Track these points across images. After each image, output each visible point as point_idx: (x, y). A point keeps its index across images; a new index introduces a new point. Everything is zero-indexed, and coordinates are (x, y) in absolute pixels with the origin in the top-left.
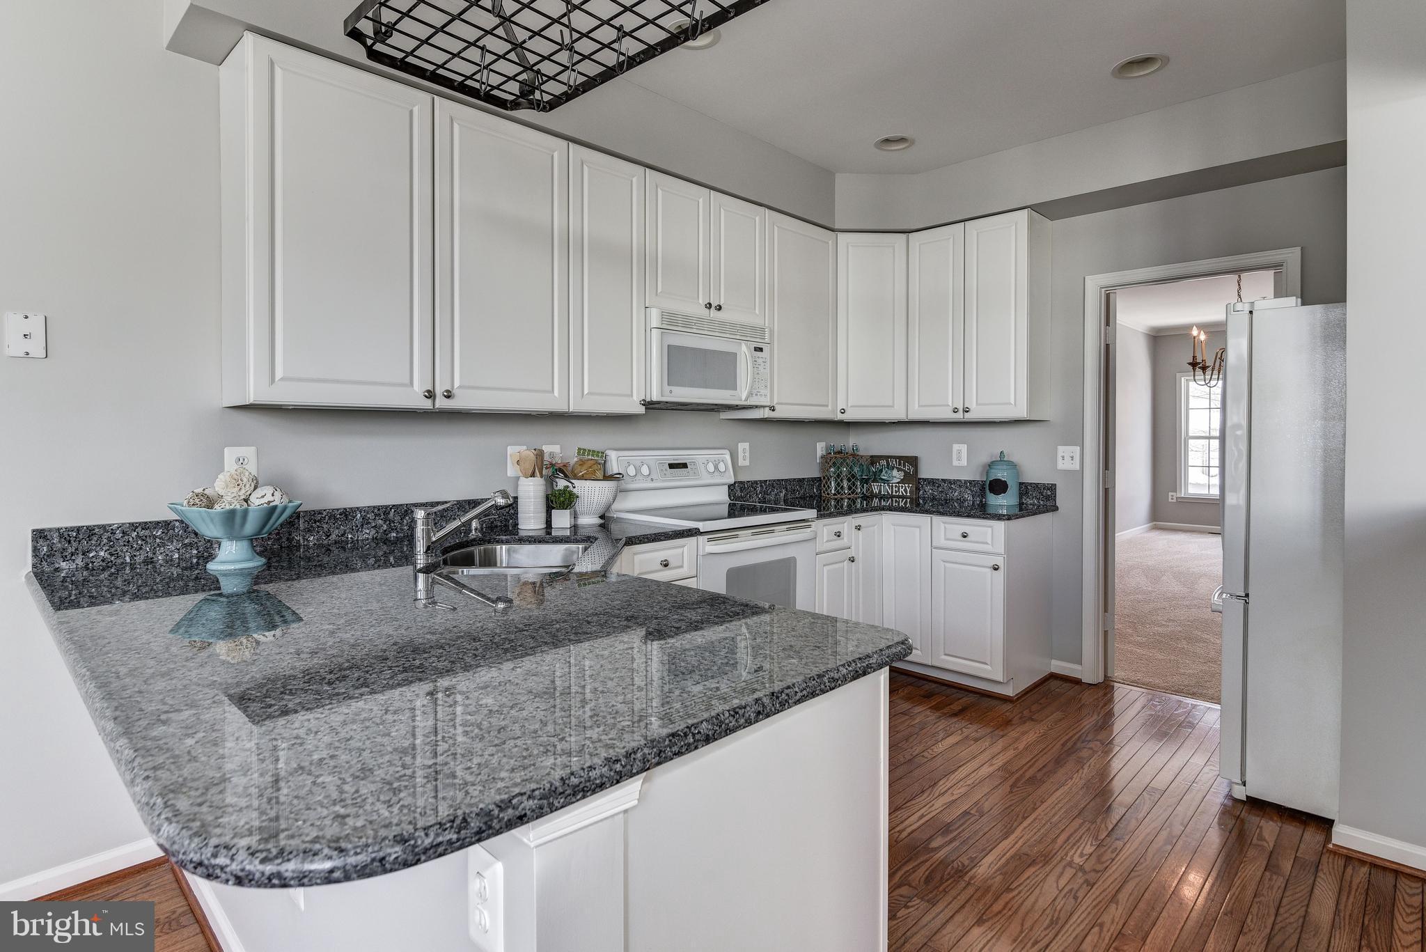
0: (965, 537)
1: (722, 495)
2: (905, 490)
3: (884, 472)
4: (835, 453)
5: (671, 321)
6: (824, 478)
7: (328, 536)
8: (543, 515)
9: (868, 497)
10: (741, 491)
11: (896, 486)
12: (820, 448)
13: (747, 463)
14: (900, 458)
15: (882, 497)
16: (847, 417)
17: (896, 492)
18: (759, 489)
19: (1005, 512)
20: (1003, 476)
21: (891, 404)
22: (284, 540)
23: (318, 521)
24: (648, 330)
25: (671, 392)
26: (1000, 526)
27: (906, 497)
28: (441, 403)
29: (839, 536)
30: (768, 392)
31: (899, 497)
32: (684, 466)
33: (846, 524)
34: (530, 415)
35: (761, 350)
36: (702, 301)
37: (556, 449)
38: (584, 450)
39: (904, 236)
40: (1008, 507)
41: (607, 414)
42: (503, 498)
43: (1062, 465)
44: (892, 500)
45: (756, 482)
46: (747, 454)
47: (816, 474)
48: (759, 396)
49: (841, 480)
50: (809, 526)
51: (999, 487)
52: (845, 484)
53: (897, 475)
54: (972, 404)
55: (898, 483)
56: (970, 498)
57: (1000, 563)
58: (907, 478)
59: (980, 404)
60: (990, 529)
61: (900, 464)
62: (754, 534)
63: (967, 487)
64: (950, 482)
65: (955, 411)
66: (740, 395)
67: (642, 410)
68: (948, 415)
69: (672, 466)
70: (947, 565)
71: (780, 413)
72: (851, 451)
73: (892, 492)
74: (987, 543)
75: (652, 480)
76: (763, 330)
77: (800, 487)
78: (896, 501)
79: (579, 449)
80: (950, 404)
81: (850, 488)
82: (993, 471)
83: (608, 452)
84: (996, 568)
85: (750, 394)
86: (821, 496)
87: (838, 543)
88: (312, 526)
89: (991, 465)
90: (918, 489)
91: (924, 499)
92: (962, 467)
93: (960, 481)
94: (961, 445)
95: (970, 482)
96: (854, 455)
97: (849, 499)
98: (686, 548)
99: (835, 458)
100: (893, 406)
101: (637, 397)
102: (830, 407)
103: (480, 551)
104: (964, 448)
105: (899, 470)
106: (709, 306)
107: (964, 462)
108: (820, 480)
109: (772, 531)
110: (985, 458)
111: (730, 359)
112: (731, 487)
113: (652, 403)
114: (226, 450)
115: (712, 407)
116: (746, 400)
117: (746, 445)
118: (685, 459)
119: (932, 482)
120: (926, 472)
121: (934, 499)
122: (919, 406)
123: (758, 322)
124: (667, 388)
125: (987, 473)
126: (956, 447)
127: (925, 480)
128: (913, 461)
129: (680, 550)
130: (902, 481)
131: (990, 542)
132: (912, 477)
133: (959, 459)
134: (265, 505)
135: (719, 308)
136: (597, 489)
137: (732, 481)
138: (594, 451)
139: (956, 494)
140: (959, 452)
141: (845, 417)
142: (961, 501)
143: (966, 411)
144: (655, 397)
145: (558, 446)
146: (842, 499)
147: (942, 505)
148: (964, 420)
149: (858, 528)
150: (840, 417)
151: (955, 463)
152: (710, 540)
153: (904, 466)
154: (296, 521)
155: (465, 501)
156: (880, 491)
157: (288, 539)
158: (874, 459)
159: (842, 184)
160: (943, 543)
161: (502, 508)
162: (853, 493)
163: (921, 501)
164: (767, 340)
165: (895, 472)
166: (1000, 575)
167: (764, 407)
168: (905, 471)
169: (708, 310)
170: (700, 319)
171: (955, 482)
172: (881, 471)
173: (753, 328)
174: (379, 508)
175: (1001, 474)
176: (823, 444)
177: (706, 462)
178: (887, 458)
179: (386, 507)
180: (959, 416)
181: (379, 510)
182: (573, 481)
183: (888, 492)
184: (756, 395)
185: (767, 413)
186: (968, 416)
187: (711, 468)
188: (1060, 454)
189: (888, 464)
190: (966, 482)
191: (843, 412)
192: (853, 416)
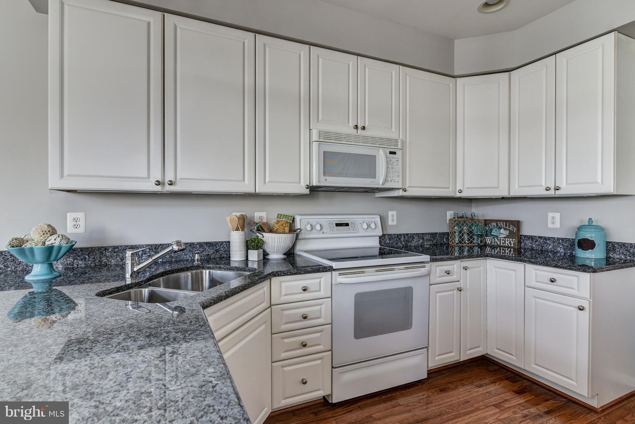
0: (552, 282)
1: (375, 243)
2: (512, 242)
3: (494, 230)
4: (458, 218)
5: (325, 137)
6: (451, 233)
7: (122, 260)
8: (243, 253)
9: (483, 246)
10: (390, 240)
11: (503, 240)
12: (450, 214)
13: (395, 223)
14: (506, 221)
15: (493, 247)
16: (464, 195)
17: (503, 243)
18: (402, 239)
19: (593, 264)
20: (591, 237)
21: (496, 186)
22: (97, 261)
23: (116, 252)
24: (311, 143)
25: (326, 180)
26: (585, 277)
27: (511, 248)
28: (168, 188)
29: (448, 274)
30: (400, 179)
31: (505, 247)
32: (347, 225)
33: (455, 266)
34: (232, 194)
35: (394, 153)
36: (352, 124)
37: (264, 214)
38: (281, 215)
39: (507, 74)
40: (596, 260)
41: (285, 194)
42: (177, 245)
44: (500, 249)
45: (401, 235)
46: (395, 218)
47: (445, 229)
48: (393, 182)
49: (463, 235)
50: (424, 267)
51: (587, 244)
52: (466, 237)
53: (503, 233)
54: (562, 184)
55: (505, 238)
56: (562, 250)
57: (585, 304)
58: (511, 235)
59: (570, 184)
60: (576, 278)
61: (506, 226)
62: (377, 271)
63: (559, 243)
64: (545, 238)
65: (548, 189)
66: (379, 182)
67: (307, 191)
68: (542, 192)
69: (337, 225)
70: (537, 300)
71: (411, 192)
72: (469, 216)
73: (500, 243)
74: (573, 289)
75: (323, 233)
76: (396, 141)
77: (434, 238)
78: (503, 249)
79: (278, 214)
80: (543, 184)
81: (469, 240)
82: (581, 232)
83: (296, 217)
84: (581, 309)
85: (386, 181)
86: (449, 244)
87: (449, 278)
88: (113, 255)
89: (580, 228)
90: (519, 242)
91: (525, 249)
92: (555, 229)
93: (554, 238)
94: (555, 214)
95: (562, 239)
96: (472, 219)
97: (469, 246)
98: (322, 279)
99: (459, 220)
100: (498, 187)
101: (304, 182)
102: (450, 189)
103: (192, 274)
104: (557, 216)
105: (505, 229)
106: (356, 127)
107: (557, 225)
108: (449, 234)
109: (393, 270)
110: (576, 223)
111: (372, 159)
112: (382, 238)
113: (313, 187)
114: (68, 214)
115: (366, 190)
116: (383, 184)
117: (394, 213)
118: (349, 221)
119: (531, 238)
120: (526, 231)
121: (532, 249)
122: (519, 187)
123: (394, 136)
124: (323, 178)
125: (576, 234)
126: (550, 215)
127: (525, 236)
128: (517, 224)
129: (318, 280)
130: (508, 237)
131: (576, 287)
132: (515, 234)
133: (553, 223)
134: (50, 245)
135: (364, 128)
136: (283, 238)
137: (381, 234)
138: (287, 216)
139: (550, 247)
140: (554, 218)
141: (463, 195)
142: (555, 253)
143: (557, 189)
144: (315, 183)
145: (265, 213)
146: (463, 246)
147: (539, 254)
148: (555, 196)
149: (465, 268)
150: (458, 195)
151: (550, 225)
152: (340, 274)
153: (509, 227)
154: (104, 252)
155: (204, 243)
156: (491, 242)
157: (99, 261)
158: (487, 222)
159: (460, 46)
160: (534, 284)
161: (176, 252)
162: (471, 243)
163: (522, 251)
164: (399, 147)
165: (502, 231)
166: (585, 315)
167: (399, 189)
168: (510, 230)
169: (356, 130)
170: (349, 136)
171: (549, 239)
172: (492, 229)
173: (389, 140)
174: (152, 246)
175: (588, 235)
176: (452, 212)
177: (362, 222)
178: (496, 221)
179: (156, 245)
180: (551, 193)
181: (152, 247)
182: (263, 234)
183: (497, 243)
184: (391, 181)
185: (400, 193)
187: (365, 226)
189: (497, 225)
190: (558, 239)
191: (460, 192)
192: (466, 194)
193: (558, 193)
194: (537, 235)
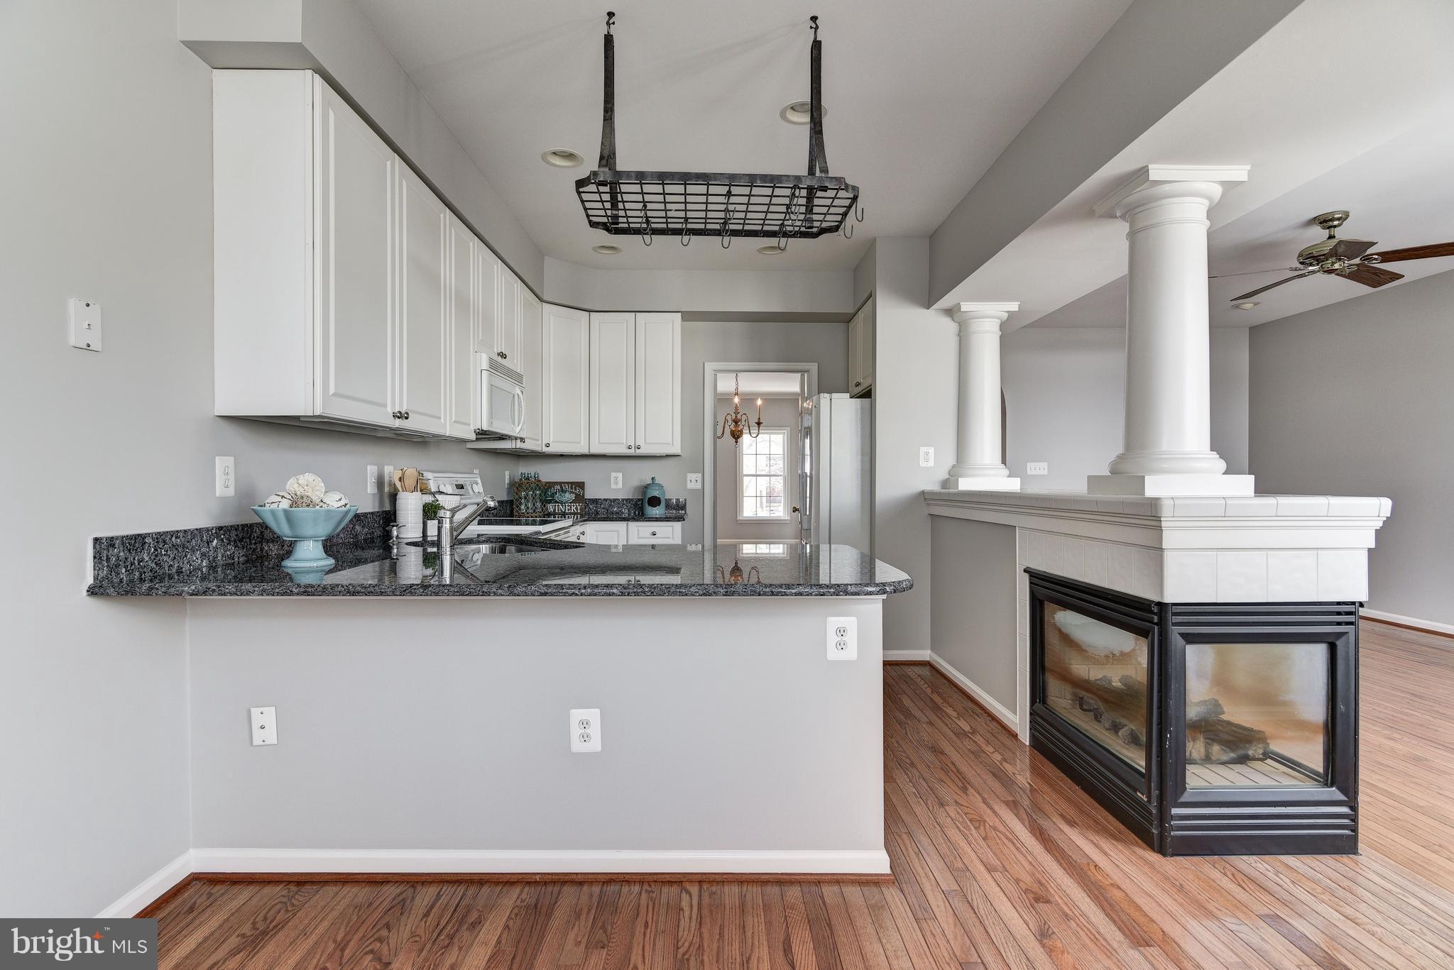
0: (655, 535)
2: (576, 508)
3: (558, 495)
4: (525, 480)
6: (517, 500)
11: (568, 506)
14: (570, 483)
17: (569, 510)
20: (656, 495)
21: (579, 441)
26: (678, 525)
27: (577, 514)
31: (571, 514)
32: (462, 487)
40: (660, 515)
43: (690, 486)
51: (655, 502)
53: (569, 496)
54: (642, 443)
55: (571, 503)
58: (577, 499)
59: (648, 444)
60: (671, 528)
61: (572, 488)
63: (624, 504)
64: (610, 501)
65: (629, 448)
66: (516, 428)
68: (624, 451)
69: (457, 486)
71: (524, 444)
72: (534, 478)
73: (565, 511)
74: (670, 538)
76: (522, 377)
77: (501, 507)
78: (568, 518)
80: (628, 442)
82: (646, 491)
89: (644, 487)
90: (585, 507)
91: (589, 514)
92: (617, 490)
93: (618, 499)
94: (617, 473)
95: (627, 500)
100: (579, 443)
101: (473, 426)
102: (540, 442)
104: (620, 475)
105: (570, 493)
106: (501, 354)
107: (620, 486)
108: (509, 501)
110: (638, 482)
113: (483, 431)
118: (461, 481)
119: (595, 501)
120: (590, 494)
121: (597, 514)
122: (599, 443)
125: (642, 493)
126: (613, 474)
127: (590, 500)
128: (581, 485)
130: (574, 502)
132: (579, 498)
133: (616, 484)
135: (505, 356)
139: (616, 509)
140: (616, 478)
142: (619, 514)
143: (638, 448)
144: (485, 427)
148: (635, 454)
150: (545, 450)
151: (613, 486)
153: (575, 490)
156: (555, 510)
158: (550, 485)
160: (636, 540)
164: (524, 386)
165: (567, 495)
168: (576, 494)
171: (614, 500)
172: (556, 493)
175: (655, 493)
176: (508, 473)
177: (471, 484)
178: (560, 483)
180: (631, 452)
183: (561, 510)
185: (518, 445)
186: (639, 452)
187: (475, 489)
188: (689, 478)
189: (561, 487)
190: (623, 500)
191: (548, 445)
192: (553, 449)
193: (638, 451)
194: (602, 497)
